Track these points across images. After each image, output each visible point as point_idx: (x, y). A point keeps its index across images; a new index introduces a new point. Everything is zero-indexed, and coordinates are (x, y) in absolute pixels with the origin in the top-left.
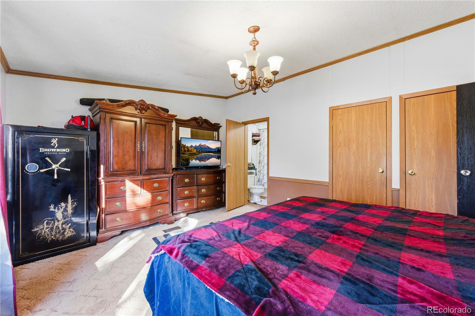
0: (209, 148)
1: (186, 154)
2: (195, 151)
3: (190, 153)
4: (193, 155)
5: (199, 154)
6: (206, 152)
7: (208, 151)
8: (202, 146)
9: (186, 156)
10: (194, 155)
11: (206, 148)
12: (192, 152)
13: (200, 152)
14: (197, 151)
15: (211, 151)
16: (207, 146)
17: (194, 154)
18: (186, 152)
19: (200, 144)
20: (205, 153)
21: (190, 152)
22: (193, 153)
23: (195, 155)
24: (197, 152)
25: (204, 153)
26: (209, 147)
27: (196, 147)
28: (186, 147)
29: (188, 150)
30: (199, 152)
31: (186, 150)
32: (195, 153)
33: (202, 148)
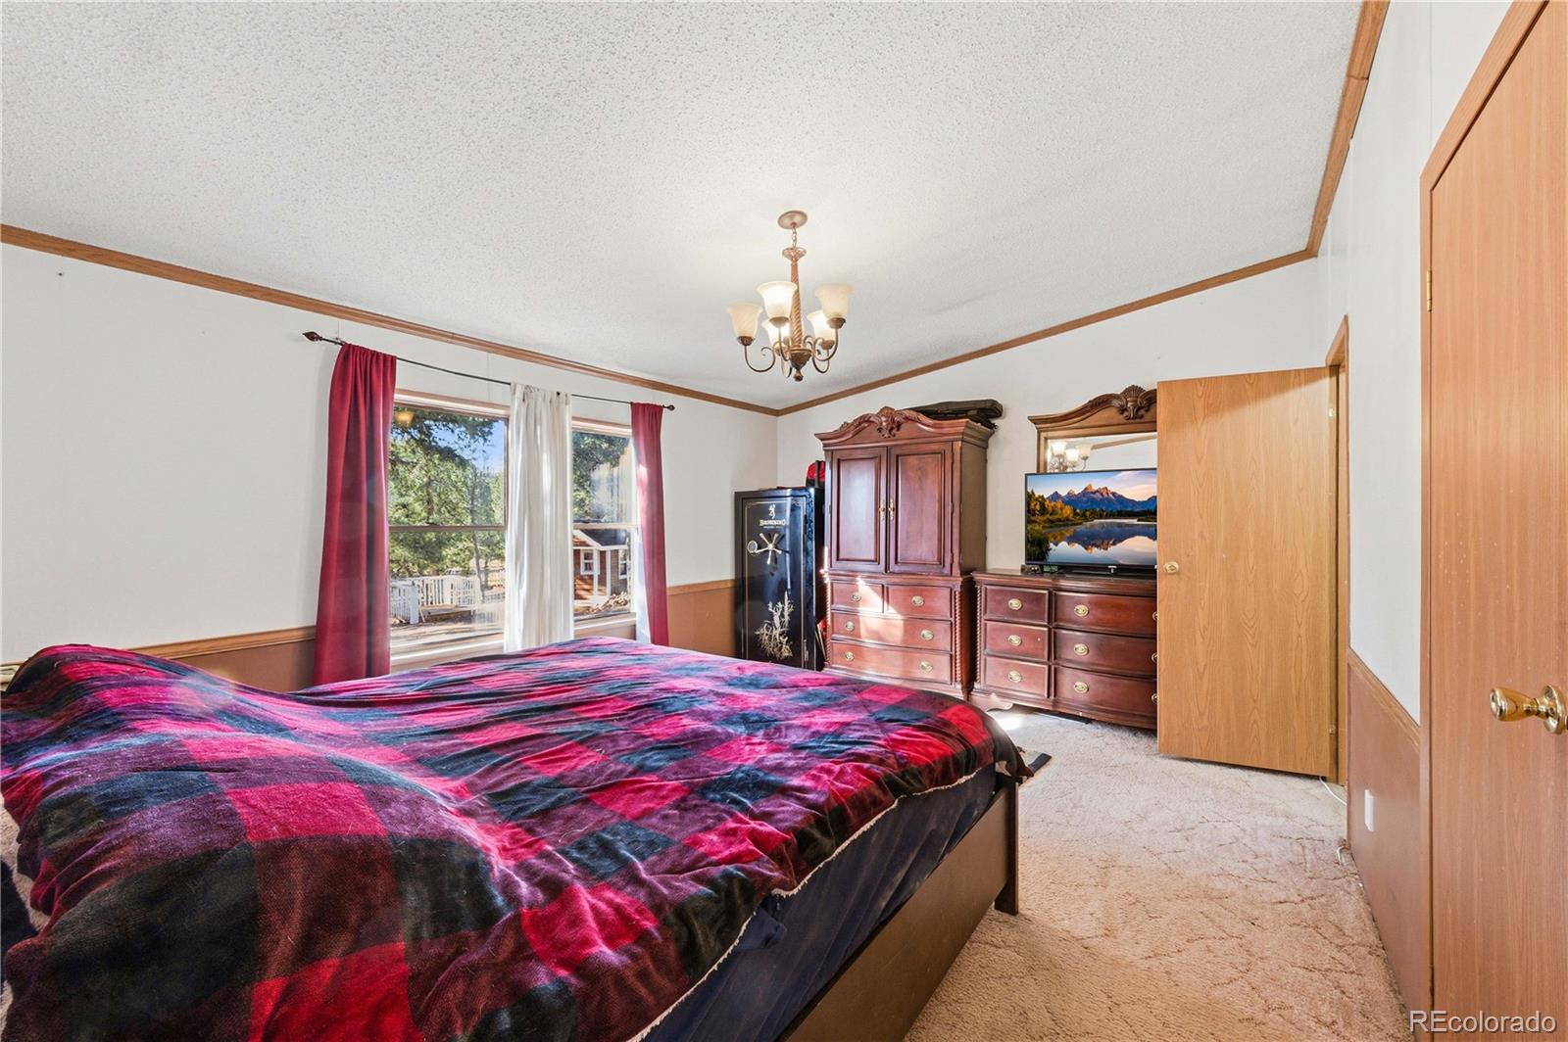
0: (1120, 499)
1: (1035, 522)
2: (1068, 511)
3: (1051, 518)
4: (1061, 526)
5: (1081, 524)
6: (1111, 515)
7: (1118, 512)
8: (1094, 493)
9: (1037, 528)
10: (1064, 525)
11: (1108, 499)
12: (1058, 516)
13: (1088, 513)
14: (1075, 510)
15: (1129, 509)
16: (1114, 494)
17: (1066, 522)
18: (1034, 515)
19: (1086, 489)
20: (1107, 517)
21: (1051, 514)
22: (1060, 520)
23: (1067, 525)
24: (1076, 514)
25: (1101, 517)
26: (1121, 496)
27: (1071, 500)
28: (1037, 499)
29: (1044, 510)
30: (1084, 515)
31: (1034, 510)
32: (1068, 520)
33: (1093, 500)
